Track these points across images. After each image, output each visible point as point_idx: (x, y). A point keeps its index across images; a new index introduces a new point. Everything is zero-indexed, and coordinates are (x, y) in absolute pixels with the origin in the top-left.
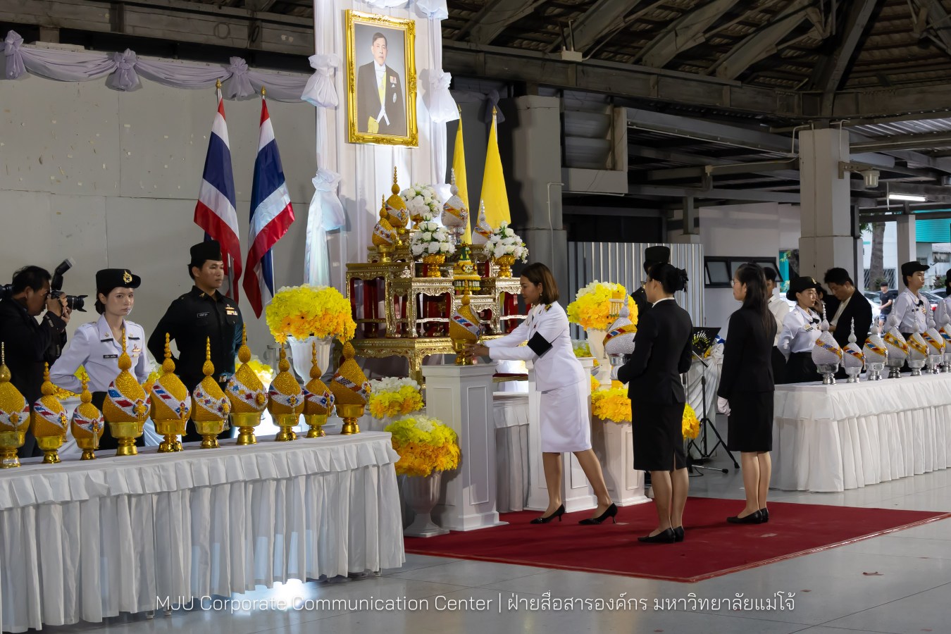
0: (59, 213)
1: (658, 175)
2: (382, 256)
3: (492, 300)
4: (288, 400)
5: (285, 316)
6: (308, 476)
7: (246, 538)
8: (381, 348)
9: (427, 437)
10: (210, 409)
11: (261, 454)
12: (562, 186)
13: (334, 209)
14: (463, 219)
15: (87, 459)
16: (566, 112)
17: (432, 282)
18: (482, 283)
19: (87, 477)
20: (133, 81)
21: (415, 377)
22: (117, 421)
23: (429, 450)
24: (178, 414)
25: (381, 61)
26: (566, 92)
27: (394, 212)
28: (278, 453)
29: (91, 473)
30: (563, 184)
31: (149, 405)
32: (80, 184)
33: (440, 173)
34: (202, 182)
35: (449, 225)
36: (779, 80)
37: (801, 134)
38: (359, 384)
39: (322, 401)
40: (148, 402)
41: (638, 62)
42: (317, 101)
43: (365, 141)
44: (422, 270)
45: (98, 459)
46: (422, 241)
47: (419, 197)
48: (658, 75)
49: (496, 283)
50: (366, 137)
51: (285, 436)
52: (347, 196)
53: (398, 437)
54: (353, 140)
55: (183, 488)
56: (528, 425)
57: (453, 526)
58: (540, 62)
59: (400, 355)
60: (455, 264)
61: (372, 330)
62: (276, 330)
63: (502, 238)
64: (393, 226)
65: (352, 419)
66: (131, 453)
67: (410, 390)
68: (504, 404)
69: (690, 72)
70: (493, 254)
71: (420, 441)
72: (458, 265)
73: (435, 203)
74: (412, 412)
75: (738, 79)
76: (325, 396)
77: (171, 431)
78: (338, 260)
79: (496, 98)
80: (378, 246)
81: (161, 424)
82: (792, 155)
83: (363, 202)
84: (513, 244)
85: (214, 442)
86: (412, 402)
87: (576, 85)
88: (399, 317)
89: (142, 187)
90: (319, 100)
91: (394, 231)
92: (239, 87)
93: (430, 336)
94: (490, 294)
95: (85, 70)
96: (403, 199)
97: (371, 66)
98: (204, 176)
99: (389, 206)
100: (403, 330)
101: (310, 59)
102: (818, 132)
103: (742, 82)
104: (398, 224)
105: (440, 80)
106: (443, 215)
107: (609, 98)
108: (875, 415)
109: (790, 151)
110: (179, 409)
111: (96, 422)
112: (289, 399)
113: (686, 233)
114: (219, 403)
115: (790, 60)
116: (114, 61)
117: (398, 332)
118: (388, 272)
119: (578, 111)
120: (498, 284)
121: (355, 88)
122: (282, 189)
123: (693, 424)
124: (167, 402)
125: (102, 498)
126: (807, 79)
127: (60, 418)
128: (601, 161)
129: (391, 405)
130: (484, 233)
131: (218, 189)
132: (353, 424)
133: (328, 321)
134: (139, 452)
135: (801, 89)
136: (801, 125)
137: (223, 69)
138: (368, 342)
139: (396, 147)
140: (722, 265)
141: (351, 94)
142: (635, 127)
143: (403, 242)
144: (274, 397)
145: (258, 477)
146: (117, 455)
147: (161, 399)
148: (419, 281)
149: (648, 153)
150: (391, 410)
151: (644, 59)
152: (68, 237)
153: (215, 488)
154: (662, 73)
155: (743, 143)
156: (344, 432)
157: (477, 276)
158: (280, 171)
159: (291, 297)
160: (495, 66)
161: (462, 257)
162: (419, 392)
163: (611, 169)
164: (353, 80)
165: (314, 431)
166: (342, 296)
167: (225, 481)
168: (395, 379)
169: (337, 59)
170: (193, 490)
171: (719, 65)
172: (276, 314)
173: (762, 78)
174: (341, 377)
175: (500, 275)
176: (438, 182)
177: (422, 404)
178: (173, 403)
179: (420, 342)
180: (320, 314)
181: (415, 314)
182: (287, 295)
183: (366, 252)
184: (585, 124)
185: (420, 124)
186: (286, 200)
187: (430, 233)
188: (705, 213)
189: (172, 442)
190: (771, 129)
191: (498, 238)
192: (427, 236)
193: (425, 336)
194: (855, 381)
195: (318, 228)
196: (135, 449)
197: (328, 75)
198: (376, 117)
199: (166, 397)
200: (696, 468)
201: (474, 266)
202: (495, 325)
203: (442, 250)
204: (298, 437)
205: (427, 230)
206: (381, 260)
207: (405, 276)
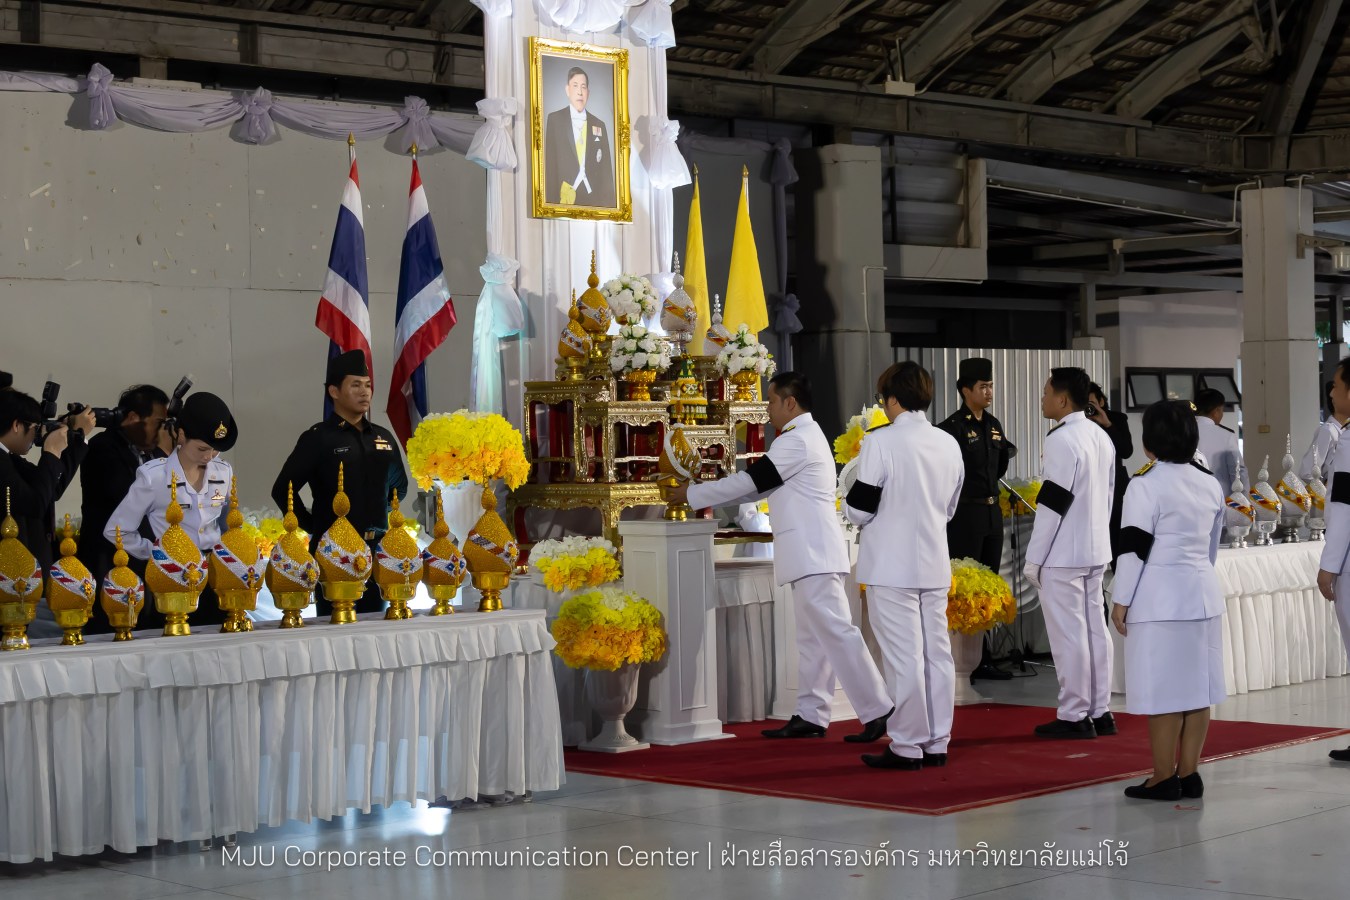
0: (165, 312)
1: (1047, 253)
2: (572, 372)
3: (724, 432)
4: (400, 566)
5: (430, 452)
6: (425, 667)
7: (336, 746)
8: (567, 497)
9: (616, 617)
10: (291, 577)
11: (361, 636)
12: (885, 271)
13: (509, 307)
14: (689, 320)
15: (121, 640)
16: (897, 166)
17: (637, 407)
18: (711, 408)
19: (119, 662)
20: (266, 130)
21: (609, 536)
22: (163, 591)
23: (618, 634)
24: (245, 582)
25: (579, 106)
26: (897, 138)
27: (590, 312)
28: (384, 635)
29: (123, 657)
30: (885, 268)
31: (206, 571)
32: (194, 272)
33: (664, 258)
34: (328, 272)
35: (669, 328)
36: (1212, 119)
37: (1244, 194)
38: (501, 545)
39: (447, 567)
40: (204, 566)
41: (1000, 95)
42: (487, 162)
43: (555, 215)
44: (626, 391)
45: (136, 641)
46: (625, 351)
47: (627, 291)
48: (1029, 113)
49: (731, 409)
50: (558, 208)
51: (397, 613)
52: (530, 291)
53: (576, 616)
54: (538, 213)
55: (249, 679)
56: (773, 602)
57: (656, 739)
58: (854, 97)
59: (591, 507)
60: (673, 383)
61: (560, 473)
62: (417, 470)
63: (740, 347)
64: (588, 332)
65: (494, 591)
66: (182, 631)
67: (602, 553)
68: (738, 574)
69: (1079, 109)
70: (726, 369)
71: (607, 622)
72: (677, 384)
73: (649, 299)
74: (604, 583)
75: (1146, 117)
76: (453, 560)
77: (237, 605)
78: (516, 376)
79: (786, 148)
80: (566, 358)
81: (224, 595)
82: (1232, 224)
83: (553, 298)
84: (754, 355)
85: (297, 619)
86: (603, 569)
87: (908, 129)
88: (592, 455)
89: (281, 275)
90: (489, 160)
91: (588, 339)
92: (417, 139)
93: (638, 481)
94: (722, 423)
95: (200, 116)
96: (606, 294)
97: (566, 112)
98: (330, 265)
99: (584, 304)
100: (597, 471)
101: (479, 104)
102: (1266, 191)
103: (1154, 123)
104: (596, 328)
105: (664, 130)
106: (662, 316)
107: (962, 146)
108: (1267, 593)
109: (1231, 220)
110: (246, 575)
111: (133, 592)
112: (401, 564)
113: (1086, 335)
114: (303, 568)
115: (1225, 90)
116: (240, 103)
117: (590, 475)
118: (578, 394)
119: (911, 164)
120: (733, 410)
121: (542, 143)
122: (439, 281)
123: (1006, 603)
124: (231, 566)
125: (137, 691)
126: (1252, 118)
127: (83, 586)
128: (949, 235)
129: (573, 574)
130: (719, 340)
131: (348, 280)
132: (494, 598)
133: (489, 460)
134: (192, 633)
135: (1241, 132)
136: (1246, 181)
137: (395, 113)
138: (550, 488)
139: (601, 223)
140: (1153, 380)
141: (536, 152)
142: (999, 186)
143: (604, 353)
144: (382, 562)
145: (354, 667)
146: (164, 635)
147: (224, 562)
148: (618, 407)
149: (1030, 222)
150: (573, 581)
151: (1010, 90)
152: (177, 343)
153: (293, 680)
154: (1034, 111)
155: (1160, 208)
156: (482, 608)
157: (703, 400)
158: (437, 257)
159: (439, 427)
160: (789, 104)
161: (682, 373)
162: (616, 556)
163: (964, 246)
164: (539, 132)
165: (439, 606)
166: (511, 426)
167: (308, 671)
168: (581, 538)
169: (516, 104)
170: (266, 683)
171: (1120, 98)
172: (419, 450)
173: (1186, 116)
174: (477, 536)
175: (736, 398)
176: (661, 270)
177: (618, 573)
178: (239, 568)
179: (617, 489)
180: (477, 450)
181: (613, 451)
182: (435, 425)
183: (555, 366)
184: (924, 184)
185: (635, 190)
186: (445, 295)
187: (635, 341)
188: (1126, 305)
189: (240, 619)
190: (1205, 188)
191: (732, 348)
192: (631, 345)
193: (631, 481)
194: (1241, 546)
195: (487, 334)
196: (187, 628)
197: (502, 126)
198: (572, 183)
199: (230, 560)
200: (1031, 665)
201: (699, 386)
202: (729, 467)
203: (651, 363)
204: (416, 614)
205: (631, 336)
206: (570, 377)
207: (601, 399)
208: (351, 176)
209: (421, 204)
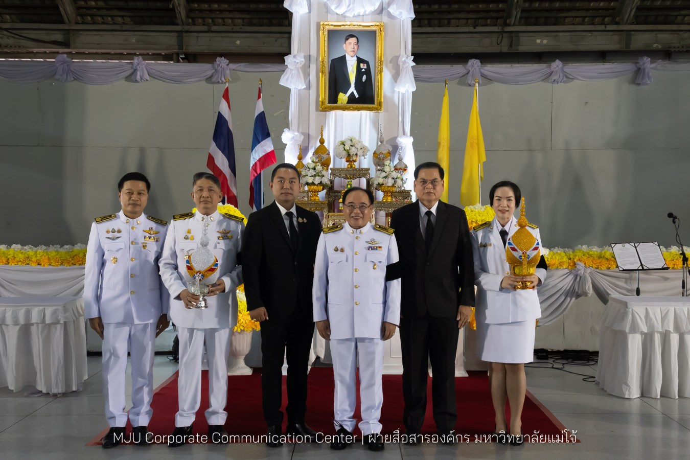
25: (352, 54)
34: (211, 140)
54: (322, 109)
97: (345, 56)
121: (326, 74)
139: (364, 112)
158: (268, 131)
198: (345, 93)
208: (223, 97)
209: (260, 107)
